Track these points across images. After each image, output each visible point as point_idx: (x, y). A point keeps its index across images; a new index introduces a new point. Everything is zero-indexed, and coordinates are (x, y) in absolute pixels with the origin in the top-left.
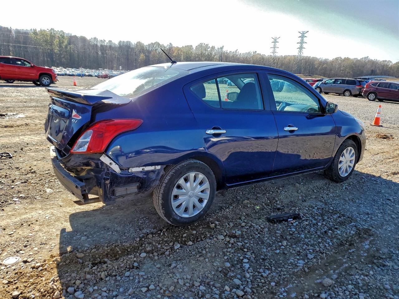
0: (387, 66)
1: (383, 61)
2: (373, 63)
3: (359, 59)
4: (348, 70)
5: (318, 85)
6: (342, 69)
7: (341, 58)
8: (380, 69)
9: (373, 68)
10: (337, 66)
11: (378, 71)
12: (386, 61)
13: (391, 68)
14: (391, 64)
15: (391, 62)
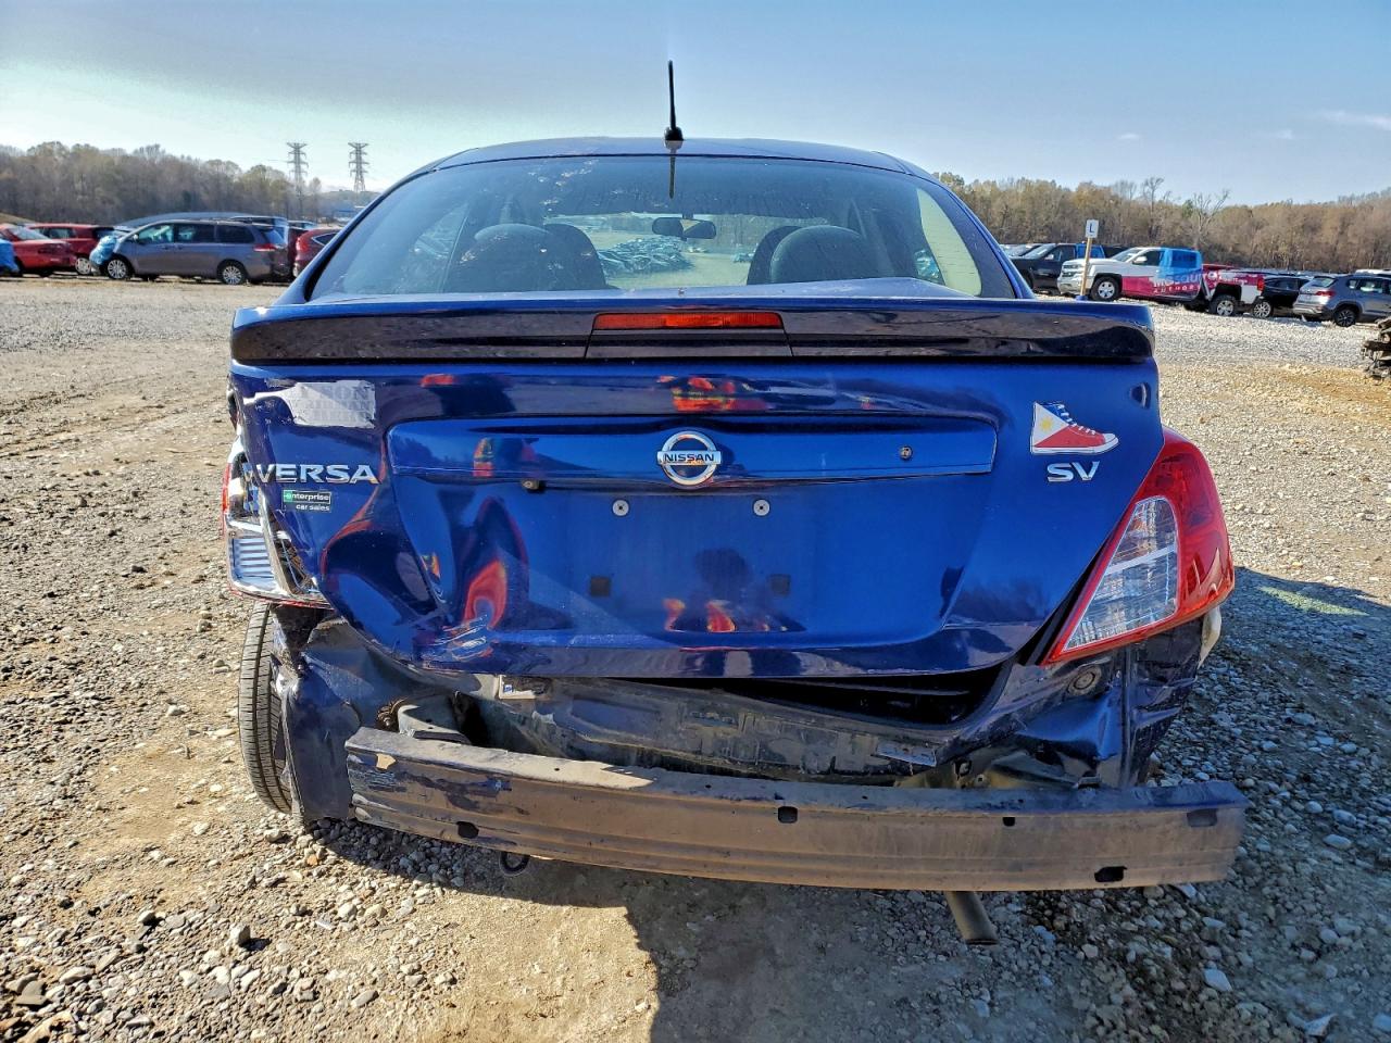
0: (226, 178)
1: (212, 163)
2: (183, 168)
3: (129, 151)
4: (100, 191)
5: (111, 250)
6: (78, 186)
7: (62, 148)
8: (209, 187)
9: (187, 186)
10: (57, 176)
11: (205, 197)
12: (218, 162)
13: (240, 186)
14: (237, 172)
15: (236, 167)
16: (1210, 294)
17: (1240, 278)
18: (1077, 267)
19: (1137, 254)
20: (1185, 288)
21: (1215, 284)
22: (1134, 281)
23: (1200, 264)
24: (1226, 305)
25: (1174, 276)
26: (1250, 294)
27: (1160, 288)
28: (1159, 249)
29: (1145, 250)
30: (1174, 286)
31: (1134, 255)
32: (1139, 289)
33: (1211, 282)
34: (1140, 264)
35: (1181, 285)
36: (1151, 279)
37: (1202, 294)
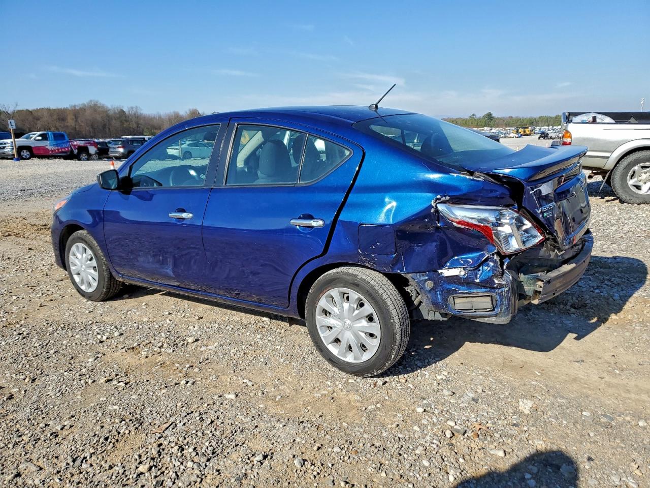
16: (76, 151)
17: (86, 143)
18: (5, 144)
19: (36, 135)
20: (63, 150)
21: (77, 147)
22: (38, 148)
23: (67, 139)
24: (84, 156)
25: (57, 145)
26: (92, 150)
27: (52, 151)
28: (45, 132)
29: (39, 133)
30: (58, 149)
31: (34, 136)
32: (42, 152)
33: (74, 146)
34: (38, 140)
35: (61, 149)
36: (46, 147)
37: (72, 151)
